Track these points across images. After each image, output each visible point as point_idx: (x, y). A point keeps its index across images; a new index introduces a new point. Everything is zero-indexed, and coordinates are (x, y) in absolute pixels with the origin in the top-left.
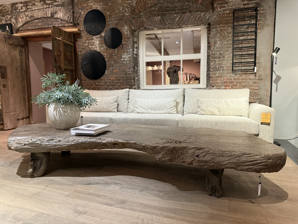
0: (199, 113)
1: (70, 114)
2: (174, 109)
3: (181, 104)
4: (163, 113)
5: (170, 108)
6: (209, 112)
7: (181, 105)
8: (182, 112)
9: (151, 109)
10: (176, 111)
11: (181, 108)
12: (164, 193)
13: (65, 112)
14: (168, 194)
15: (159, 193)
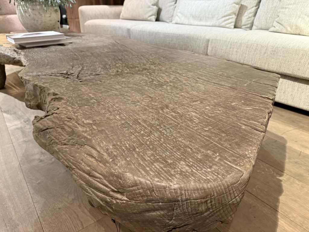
0: (272, 29)
1: (32, 15)
2: (232, 18)
4: (210, 26)
5: (223, 17)
6: (291, 28)
7: (251, 13)
9: (195, 17)
10: (233, 24)
11: (248, 18)
12: (41, 156)
13: (25, 12)
14: (41, 161)
15: (38, 154)
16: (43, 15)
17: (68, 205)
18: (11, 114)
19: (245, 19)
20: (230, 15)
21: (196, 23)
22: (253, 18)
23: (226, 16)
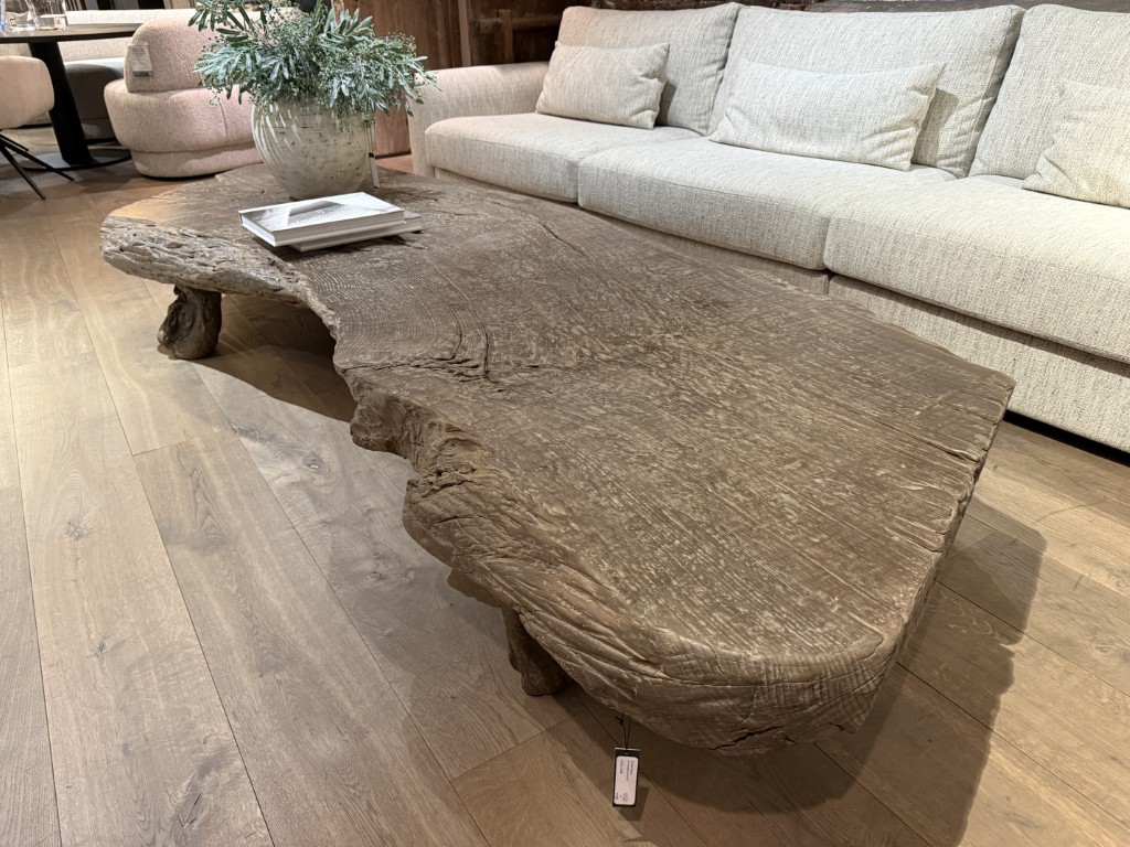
0: (1032, 181)
1: (301, 143)
2: (906, 136)
3: (964, 112)
5: (875, 133)
6: (1092, 184)
7: (968, 118)
8: (960, 158)
10: (909, 155)
11: (959, 135)
12: (378, 565)
13: (282, 133)
14: (381, 578)
15: (367, 557)
16: (331, 142)
17: (473, 690)
18: (261, 440)
19: (949, 136)
20: (897, 127)
21: (789, 145)
22: (974, 134)
23: (888, 129)
